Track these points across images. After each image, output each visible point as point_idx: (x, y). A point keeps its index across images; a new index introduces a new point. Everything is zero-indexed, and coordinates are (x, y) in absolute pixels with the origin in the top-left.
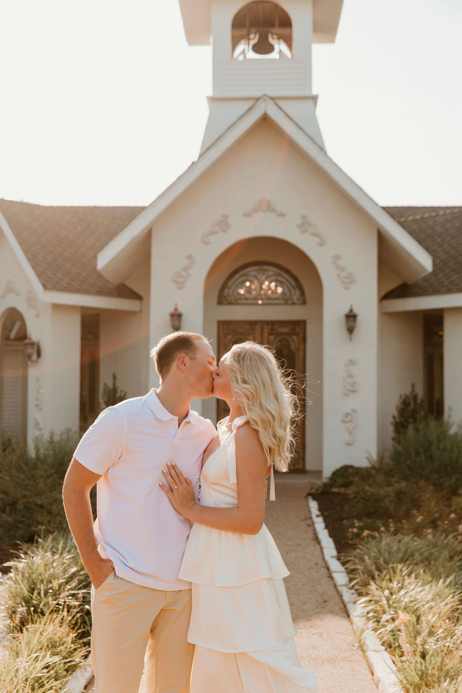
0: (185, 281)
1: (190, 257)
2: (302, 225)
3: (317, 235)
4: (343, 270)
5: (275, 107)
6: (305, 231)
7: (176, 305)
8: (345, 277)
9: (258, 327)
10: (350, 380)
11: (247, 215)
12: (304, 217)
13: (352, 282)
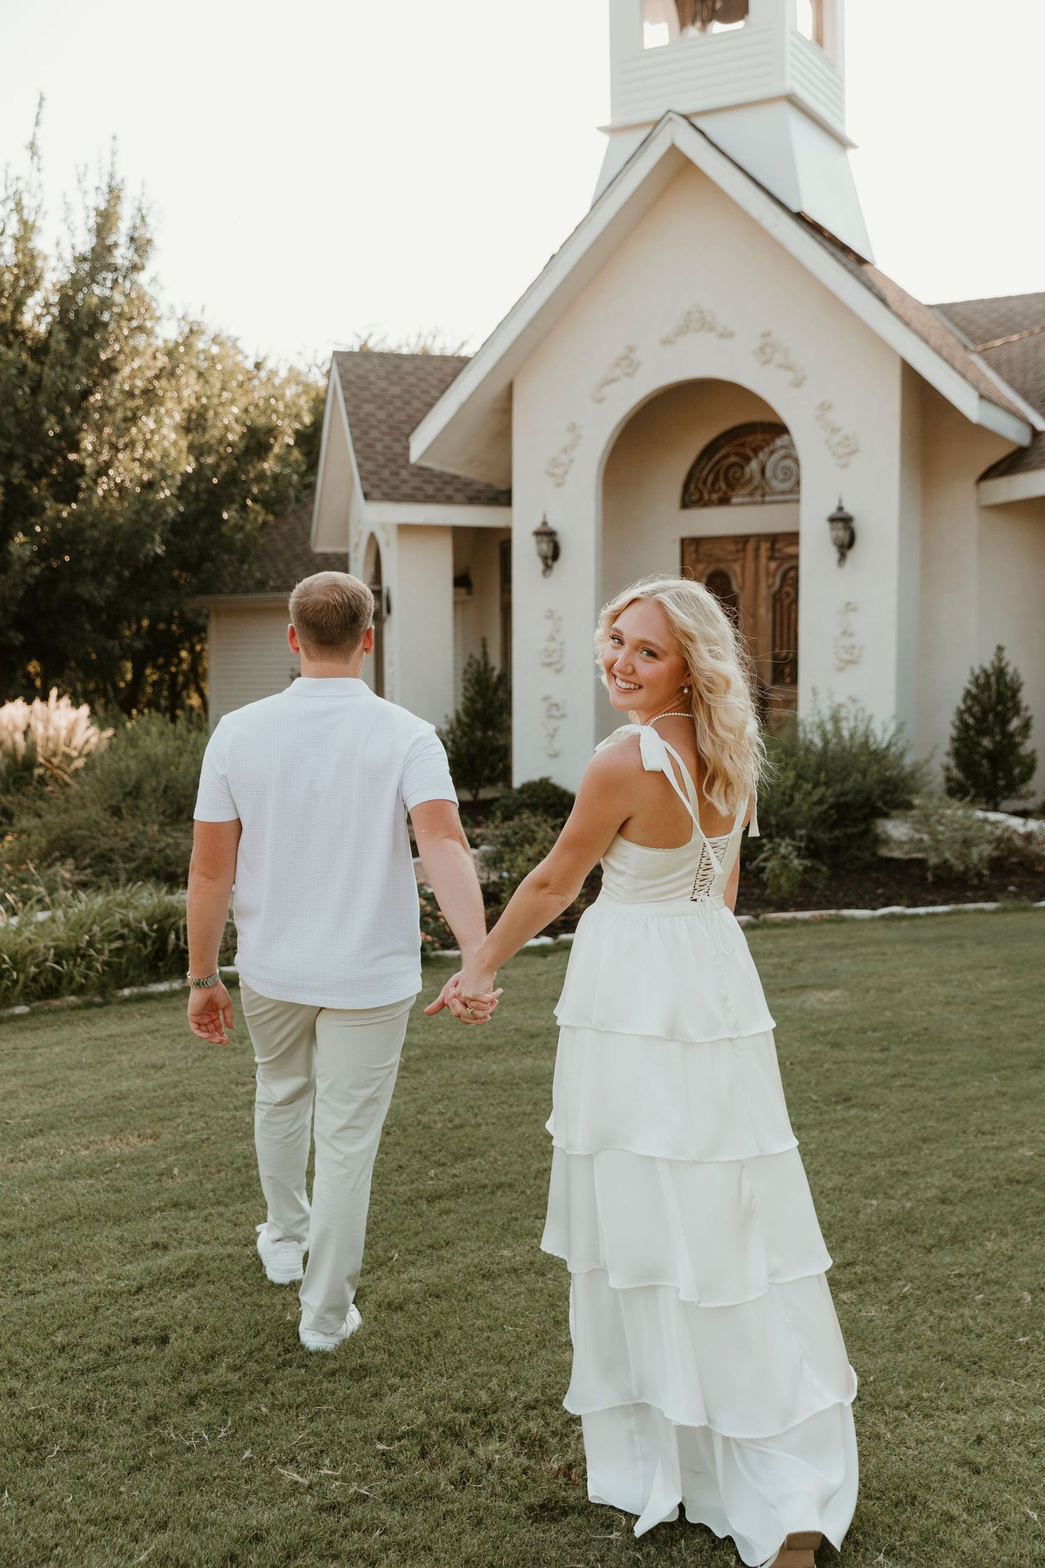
0: (566, 472)
1: (573, 428)
2: (762, 349)
3: (787, 367)
4: (834, 430)
5: (691, 130)
6: (766, 362)
7: (545, 516)
8: (839, 444)
9: (751, 546)
10: (847, 642)
11: (666, 342)
12: (766, 335)
13: (851, 454)
